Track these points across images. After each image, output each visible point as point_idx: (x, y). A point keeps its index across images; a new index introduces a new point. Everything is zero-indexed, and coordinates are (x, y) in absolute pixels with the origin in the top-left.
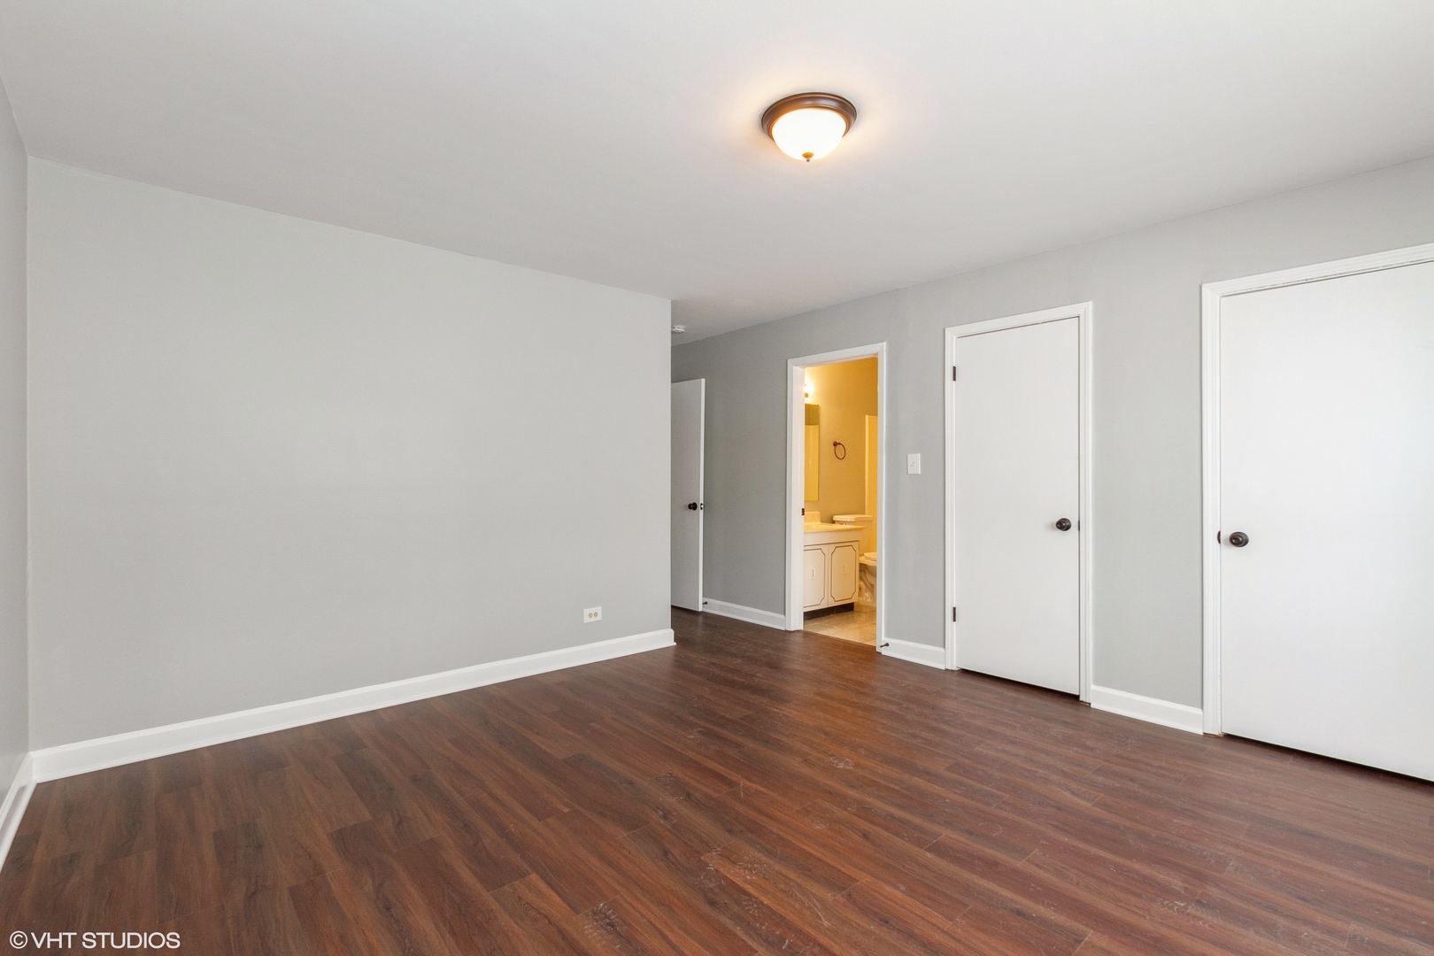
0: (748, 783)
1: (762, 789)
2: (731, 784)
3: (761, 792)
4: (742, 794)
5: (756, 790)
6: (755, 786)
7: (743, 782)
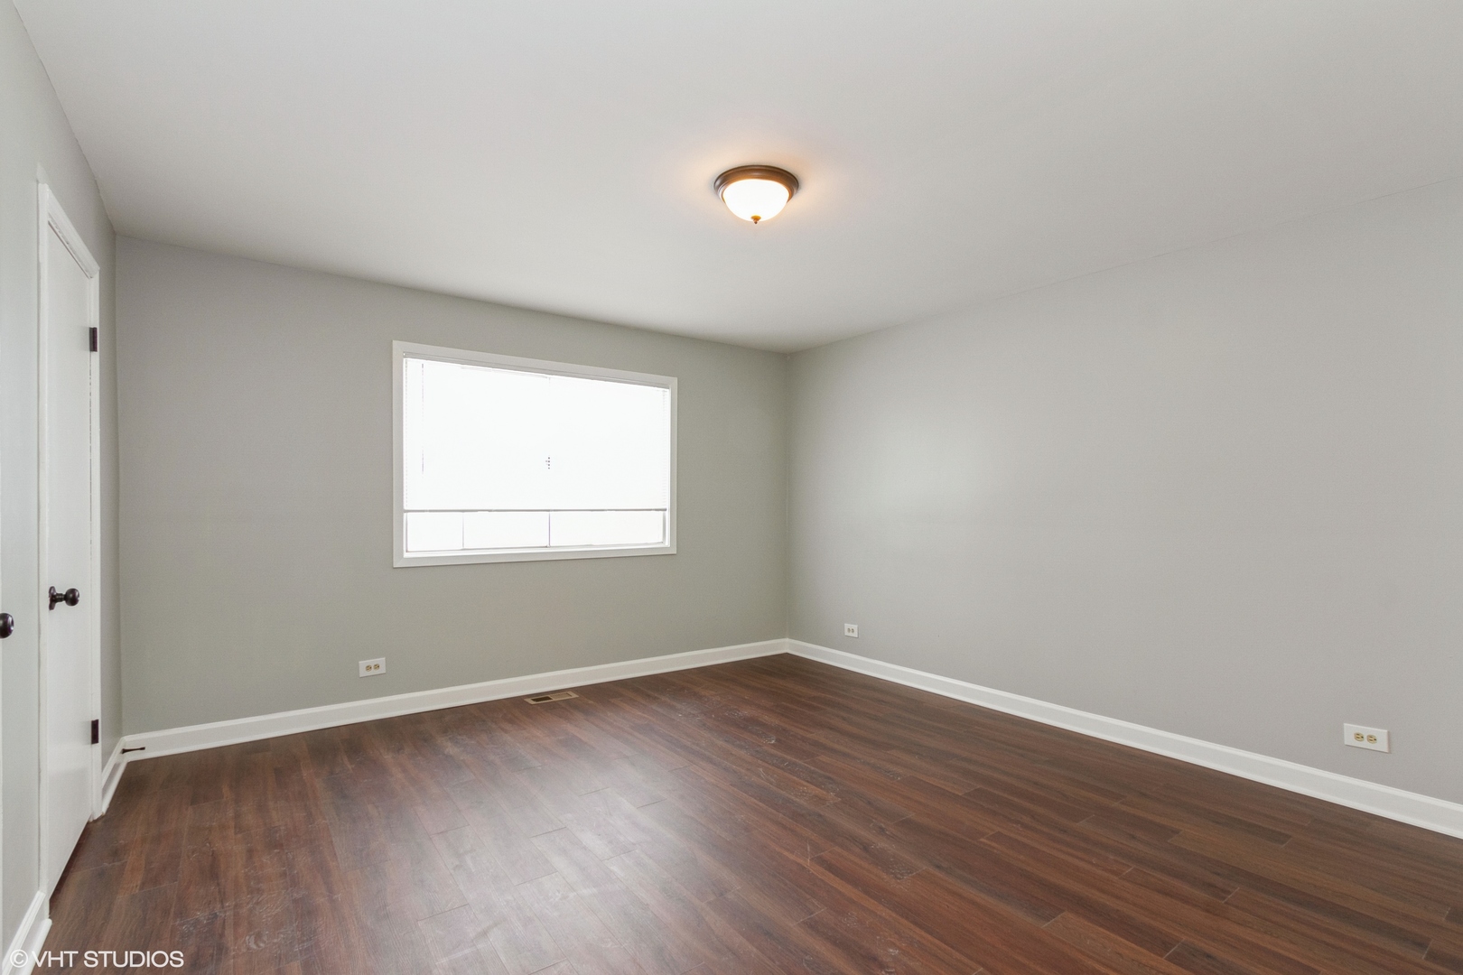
0: (800, 861)
1: (786, 853)
2: (822, 862)
3: (787, 850)
4: (809, 848)
5: (792, 852)
6: (792, 857)
7: (807, 863)
